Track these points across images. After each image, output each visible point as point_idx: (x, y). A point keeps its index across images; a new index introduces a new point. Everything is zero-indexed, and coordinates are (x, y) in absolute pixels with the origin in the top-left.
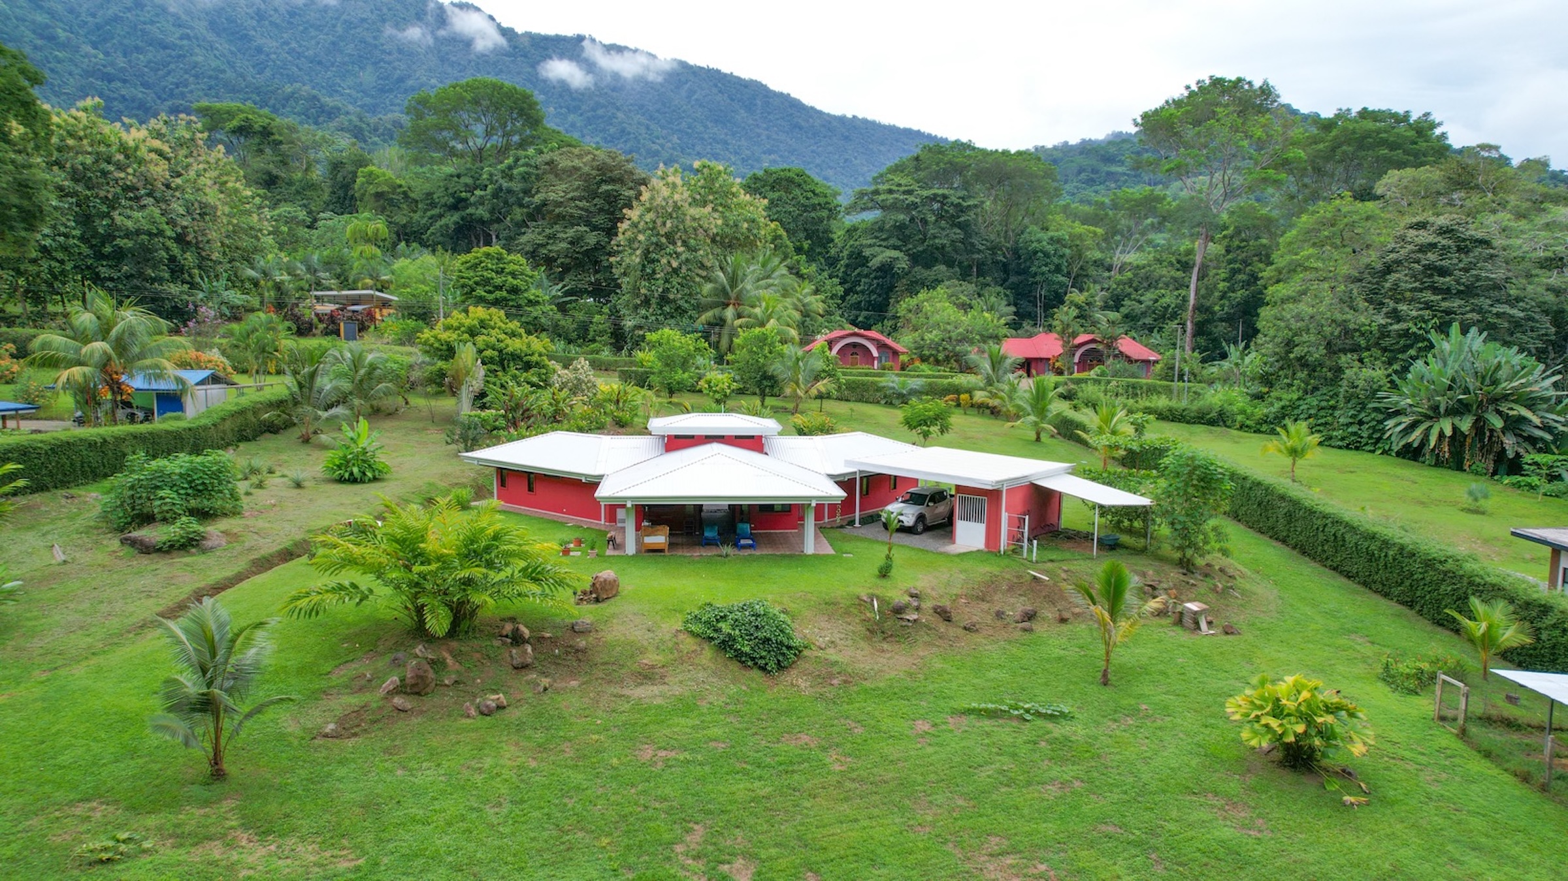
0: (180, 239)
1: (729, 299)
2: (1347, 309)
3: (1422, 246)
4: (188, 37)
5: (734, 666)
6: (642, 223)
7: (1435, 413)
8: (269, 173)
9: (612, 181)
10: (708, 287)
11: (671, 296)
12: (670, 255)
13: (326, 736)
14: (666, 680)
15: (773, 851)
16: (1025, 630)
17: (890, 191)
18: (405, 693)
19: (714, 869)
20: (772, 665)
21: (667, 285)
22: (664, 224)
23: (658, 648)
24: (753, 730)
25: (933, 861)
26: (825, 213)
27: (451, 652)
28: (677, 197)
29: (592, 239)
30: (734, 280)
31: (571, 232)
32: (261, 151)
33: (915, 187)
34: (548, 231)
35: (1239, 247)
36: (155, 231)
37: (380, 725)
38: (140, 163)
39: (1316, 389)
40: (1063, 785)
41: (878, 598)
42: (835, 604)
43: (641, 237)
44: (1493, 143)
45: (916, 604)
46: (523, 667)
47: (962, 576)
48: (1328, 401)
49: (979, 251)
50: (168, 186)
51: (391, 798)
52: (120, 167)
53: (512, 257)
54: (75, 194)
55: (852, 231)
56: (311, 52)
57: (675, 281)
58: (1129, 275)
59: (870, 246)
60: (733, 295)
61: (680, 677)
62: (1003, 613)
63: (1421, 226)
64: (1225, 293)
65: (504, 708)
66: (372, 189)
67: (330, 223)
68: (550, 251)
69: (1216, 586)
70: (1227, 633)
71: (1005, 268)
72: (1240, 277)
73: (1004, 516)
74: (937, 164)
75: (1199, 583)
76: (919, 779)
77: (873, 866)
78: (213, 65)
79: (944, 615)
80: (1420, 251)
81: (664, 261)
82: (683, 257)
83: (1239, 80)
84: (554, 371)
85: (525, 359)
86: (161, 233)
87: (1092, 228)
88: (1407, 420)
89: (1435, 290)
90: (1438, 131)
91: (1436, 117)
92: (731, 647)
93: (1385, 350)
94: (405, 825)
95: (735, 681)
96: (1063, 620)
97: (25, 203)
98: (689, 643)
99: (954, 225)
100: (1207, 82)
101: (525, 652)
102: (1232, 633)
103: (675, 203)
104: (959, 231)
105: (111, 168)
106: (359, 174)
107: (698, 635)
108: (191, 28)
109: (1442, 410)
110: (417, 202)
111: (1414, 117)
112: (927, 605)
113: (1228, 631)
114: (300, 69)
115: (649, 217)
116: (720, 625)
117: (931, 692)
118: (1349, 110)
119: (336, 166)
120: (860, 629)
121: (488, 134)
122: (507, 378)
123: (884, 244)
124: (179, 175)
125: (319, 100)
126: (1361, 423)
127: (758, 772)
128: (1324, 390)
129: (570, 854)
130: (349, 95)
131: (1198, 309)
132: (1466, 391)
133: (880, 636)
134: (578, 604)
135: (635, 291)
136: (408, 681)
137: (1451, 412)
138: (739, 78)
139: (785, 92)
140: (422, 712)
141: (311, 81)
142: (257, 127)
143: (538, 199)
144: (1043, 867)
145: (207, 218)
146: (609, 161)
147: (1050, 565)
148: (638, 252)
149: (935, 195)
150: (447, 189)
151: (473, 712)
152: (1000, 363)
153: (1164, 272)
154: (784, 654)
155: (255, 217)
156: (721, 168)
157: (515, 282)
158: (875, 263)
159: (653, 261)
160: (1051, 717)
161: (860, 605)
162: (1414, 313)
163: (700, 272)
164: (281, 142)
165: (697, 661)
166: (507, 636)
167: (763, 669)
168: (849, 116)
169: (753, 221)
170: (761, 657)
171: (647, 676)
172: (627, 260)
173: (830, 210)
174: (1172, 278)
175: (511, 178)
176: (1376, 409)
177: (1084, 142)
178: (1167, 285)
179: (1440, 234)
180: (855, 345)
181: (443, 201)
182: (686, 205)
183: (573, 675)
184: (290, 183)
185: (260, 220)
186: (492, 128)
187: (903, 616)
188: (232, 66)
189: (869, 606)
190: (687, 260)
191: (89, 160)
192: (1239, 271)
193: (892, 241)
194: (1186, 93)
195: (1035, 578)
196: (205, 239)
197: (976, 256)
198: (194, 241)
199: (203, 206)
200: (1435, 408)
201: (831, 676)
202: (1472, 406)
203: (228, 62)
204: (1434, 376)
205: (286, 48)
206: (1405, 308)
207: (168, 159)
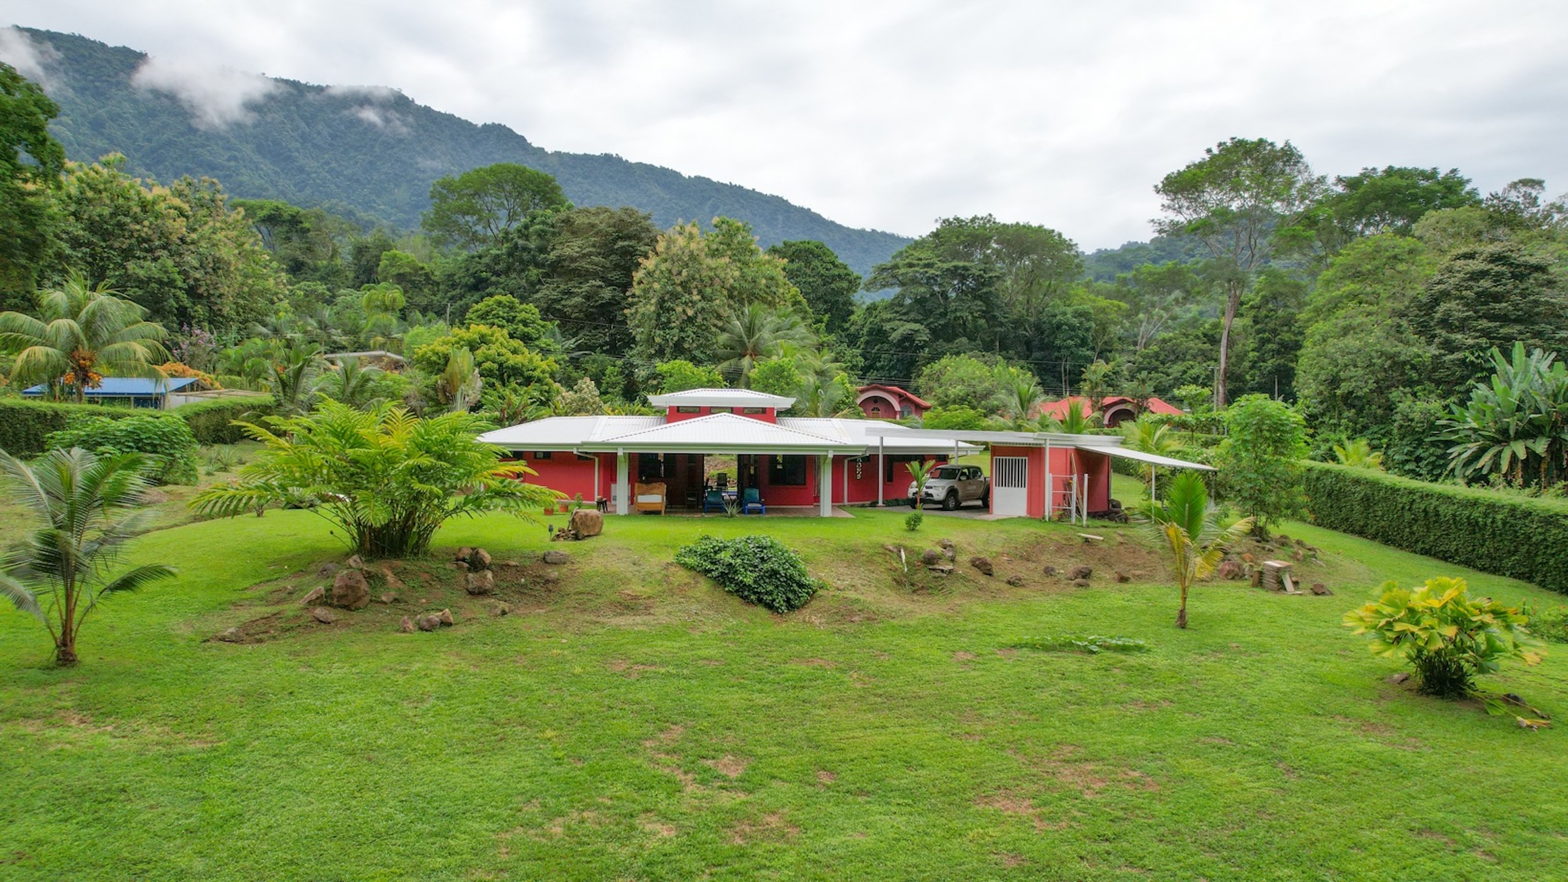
0: (192, 292)
1: (746, 349)
2: (1396, 343)
3: (1473, 273)
4: (235, 158)
5: (735, 601)
6: (658, 272)
7: (1504, 437)
8: (295, 260)
9: (629, 237)
10: (723, 338)
11: (686, 346)
12: (686, 303)
13: (223, 639)
14: (652, 611)
15: (775, 749)
16: (1080, 585)
17: (911, 265)
18: (330, 605)
19: (693, 762)
20: (780, 601)
21: (683, 335)
22: (680, 273)
23: (644, 580)
24: (755, 653)
25: (987, 764)
26: (845, 285)
27: (392, 569)
28: (693, 246)
29: (607, 293)
30: (750, 330)
31: (585, 287)
32: (289, 239)
33: (935, 260)
34: (562, 287)
35: (1267, 317)
36: (166, 280)
37: (293, 634)
38: (156, 218)
39: (1365, 427)
40: (1148, 705)
41: (906, 549)
42: (856, 552)
43: (656, 286)
44: (1535, 177)
45: (950, 554)
46: (479, 593)
47: (1003, 536)
48: (1380, 439)
49: (1001, 324)
50: (182, 240)
51: (283, 689)
52: (137, 221)
53: (524, 306)
54: (88, 244)
55: (871, 309)
56: (349, 172)
57: (690, 330)
58: (1156, 348)
59: (890, 320)
60: (750, 346)
61: (669, 608)
62: (1053, 570)
63: (1471, 256)
64: (1256, 362)
65: (450, 624)
66: (394, 271)
67: (349, 298)
68: (564, 306)
69: (1296, 553)
70: (1317, 594)
71: (1028, 343)
72: (1270, 346)
73: (1048, 478)
74: (958, 237)
75: (1276, 550)
76: (964, 696)
77: (908, 768)
78: (257, 183)
79: (984, 567)
80: (1471, 279)
81: (679, 309)
82: (700, 305)
83: (1261, 141)
84: (558, 392)
85: (526, 374)
86: (171, 283)
87: (1116, 302)
88: (1473, 447)
89: (1491, 318)
90: (1468, 188)
91: (1463, 174)
92: (732, 580)
93: (1438, 383)
94: (294, 712)
95: (734, 614)
96: (1123, 579)
97: (28, 233)
98: (682, 576)
99: (975, 298)
100: (1229, 144)
101: (485, 577)
102: (1323, 593)
103: (692, 252)
104: (980, 303)
105: (128, 220)
106: (383, 257)
107: (692, 568)
108: (239, 150)
109: (1512, 432)
110: (438, 284)
111: (1442, 174)
112: (964, 558)
113: (1318, 591)
114: (338, 187)
115: (663, 267)
116: (718, 556)
117: (973, 630)
118: (1374, 169)
119: (360, 251)
120: (887, 578)
121: (511, 218)
122: (507, 392)
123: (904, 318)
124: (194, 230)
125: (354, 215)
126: (1418, 459)
127: (759, 686)
128: (1375, 428)
129: (503, 744)
130: (384, 211)
131: (1229, 378)
132: (1537, 410)
133: (908, 588)
134: (553, 540)
135: (650, 341)
136: (335, 591)
137: (1522, 435)
138: (760, 194)
139: (806, 207)
140: (348, 625)
141: (348, 198)
142: (286, 216)
143: (553, 256)
144: (1136, 774)
145: (220, 272)
146: (625, 217)
147: (1103, 530)
148: (653, 301)
149: (956, 268)
150: (468, 270)
151: (410, 625)
152: (1029, 402)
153: (1191, 344)
154: (794, 592)
155: (272, 281)
156: (740, 224)
157: (526, 330)
158: (895, 336)
159: (669, 310)
160: (1124, 649)
161: (885, 554)
162: (1470, 341)
163: (716, 322)
164: (308, 230)
165: (689, 594)
166: (464, 560)
167: (770, 606)
168: (868, 229)
169: (772, 278)
170: (767, 593)
171: (629, 606)
172: (641, 310)
173: (850, 282)
174: (1200, 350)
175: (527, 237)
176: (1433, 444)
177: (1099, 251)
178: (1194, 357)
179: (1492, 262)
180: (876, 399)
181: (464, 281)
182: (703, 255)
183: (539, 604)
184: (316, 269)
185: (277, 284)
186: (515, 213)
187: (936, 567)
188: (275, 185)
189: (895, 556)
190: (703, 309)
191: (106, 212)
192: (1269, 341)
193: (912, 316)
194: (1207, 157)
195: (1087, 540)
196: (217, 293)
197: (998, 329)
198: (205, 294)
199: (217, 261)
200: (1504, 432)
201: (852, 613)
202: (1544, 427)
203: (272, 181)
204: (1499, 399)
205: (327, 168)
206: (1459, 336)
207: (187, 217)
